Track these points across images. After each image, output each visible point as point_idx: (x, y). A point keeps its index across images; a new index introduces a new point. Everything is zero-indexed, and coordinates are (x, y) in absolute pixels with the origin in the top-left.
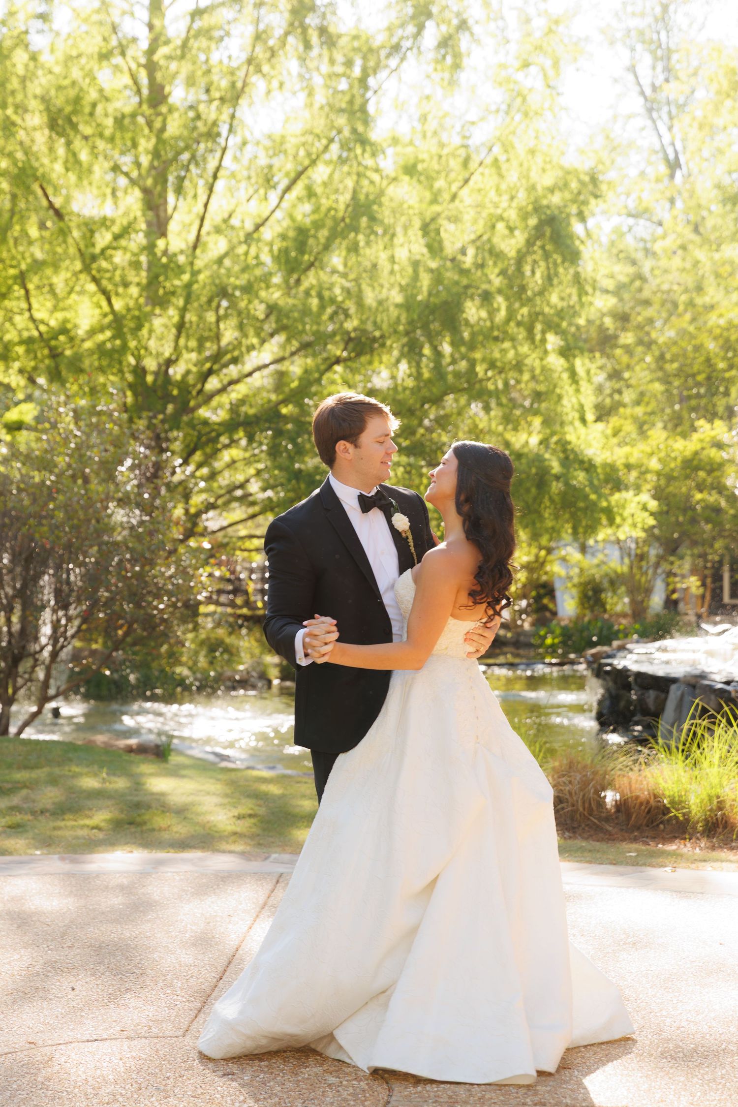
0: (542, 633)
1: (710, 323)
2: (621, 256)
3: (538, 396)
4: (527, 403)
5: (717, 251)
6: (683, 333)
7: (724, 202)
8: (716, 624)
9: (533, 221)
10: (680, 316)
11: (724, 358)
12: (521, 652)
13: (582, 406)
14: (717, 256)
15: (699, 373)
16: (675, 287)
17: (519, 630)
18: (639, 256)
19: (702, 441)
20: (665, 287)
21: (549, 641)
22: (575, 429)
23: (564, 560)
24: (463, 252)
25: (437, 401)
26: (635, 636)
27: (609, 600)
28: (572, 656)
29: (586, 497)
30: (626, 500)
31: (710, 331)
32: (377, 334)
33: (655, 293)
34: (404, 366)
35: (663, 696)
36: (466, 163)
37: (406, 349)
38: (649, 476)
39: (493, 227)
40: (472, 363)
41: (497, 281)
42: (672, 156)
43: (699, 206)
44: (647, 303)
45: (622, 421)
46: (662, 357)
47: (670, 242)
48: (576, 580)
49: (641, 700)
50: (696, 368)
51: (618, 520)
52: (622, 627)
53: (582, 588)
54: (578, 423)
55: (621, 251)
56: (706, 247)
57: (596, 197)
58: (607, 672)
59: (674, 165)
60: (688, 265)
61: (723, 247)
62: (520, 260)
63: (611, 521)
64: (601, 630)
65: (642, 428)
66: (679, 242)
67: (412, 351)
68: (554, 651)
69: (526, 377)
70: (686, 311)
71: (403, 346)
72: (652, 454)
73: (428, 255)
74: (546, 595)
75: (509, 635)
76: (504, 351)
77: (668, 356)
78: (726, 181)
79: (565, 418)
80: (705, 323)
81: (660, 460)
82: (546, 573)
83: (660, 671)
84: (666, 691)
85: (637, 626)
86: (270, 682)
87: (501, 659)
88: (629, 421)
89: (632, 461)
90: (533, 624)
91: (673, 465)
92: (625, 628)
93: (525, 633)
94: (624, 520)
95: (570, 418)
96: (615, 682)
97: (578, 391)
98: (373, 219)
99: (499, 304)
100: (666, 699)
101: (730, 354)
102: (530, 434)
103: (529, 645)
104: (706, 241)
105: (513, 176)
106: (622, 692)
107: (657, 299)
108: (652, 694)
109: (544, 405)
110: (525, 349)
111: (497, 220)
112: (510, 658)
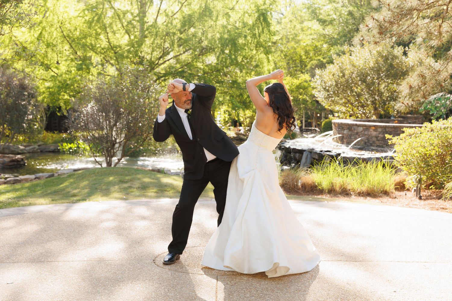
1: (301, 45)
7: (306, 8)
8: (307, 134)
14: (302, 25)
15: (297, 60)
16: (289, 34)
19: (302, 80)
20: (285, 34)
24: (236, 22)
31: (301, 47)
32: (212, 47)
35: (301, 155)
39: (244, 15)
41: (248, 32)
43: (298, 10)
47: (287, 20)
49: (294, 157)
58: (283, 148)
60: (293, 27)
61: (305, 22)
62: (254, 25)
66: (290, 20)
69: (253, 60)
72: (287, 84)
83: (300, 148)
84: (303, 154)
86: (178, 151)
91: (293, 87)
96: (286, 151)
98: (211, 12)
100: (302, 156)
101: (307, 54)
106: (288, 154)
108: (297, 155)
111: (245, 13)
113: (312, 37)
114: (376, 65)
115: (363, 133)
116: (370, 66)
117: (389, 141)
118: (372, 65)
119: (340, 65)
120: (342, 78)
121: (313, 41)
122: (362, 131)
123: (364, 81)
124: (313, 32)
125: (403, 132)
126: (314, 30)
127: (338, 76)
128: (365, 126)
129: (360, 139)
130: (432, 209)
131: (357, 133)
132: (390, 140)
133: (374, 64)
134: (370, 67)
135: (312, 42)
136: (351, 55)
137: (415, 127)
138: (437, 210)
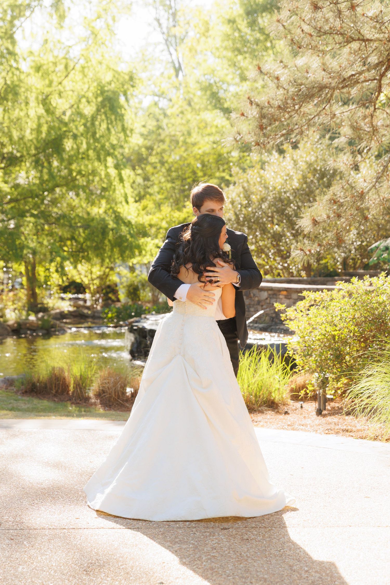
0: (106, 311)
1: (194, 153)
2: (151, 116)
3: (104, 189)
4: (99, 192)
5: (199, 115)
6: (181, 157)
7: (201, 89)
9: (100, 99)
10: (180, 148)
11: (202, 170)
12: (96, 321)
13: (126, 195)
14: (198, 118)
15: (189, 178)
16: (178, 133)
17: (95, 310)
18: (161, 117)
19: (188, 213)
20: (173, 133)
21: (110, 315)
22: (123, 206)
23: (119, 274)
24: (64, 113)
25: (52, 190)
26: (154, 312)
27: (142, 295)
28: (121, 323)
29: (127, 240)
30: (147, 242)
31: (195, 157)
32: (18, 155)
33: (167, 136)
34: (33, 173)
36: (66, 67)
37: (33, 164)
38: (161, 231)
39: (80, 101)
40: (71, 171)
41: (81, 129)
42: (177, 65)
43: (189, 92)
44: (163, 141)
45: (148, 202)
46: (169, 170)
47: (176, 110)
48: (125, 284)
50: (187, 175)
51: (144, 252)
52: (147, 308)
53: (127, 288)
54: (124, 203)
55: (151, 114)
56: (194, 113)
57: (133, 86)
58: (135, 330)
59: (178, 70)
60: (184, 122)
61: (201, 113)
62: (94, 118)
63: (140, 253)
64: (137, 309)
65: (159, 205)
66: (180, 110)
67: (37, 163)
68: (113, 321)
69: (97, 179)
70: (182, 146)
71: (32, 161)
72: (163, 219)
73: (45, 114)
74: (110, 292)
75: (90, 312)
76: (86, 166)
77: (173, 169)
78: (203, 79)
79: (117, 200)
80: (192, 152)
81: (167, 222)
82: (110, 280)
85: (155, 307)
87: (86, 325)
88: (152, 202)
89: (153, 222)
90: (102, 307)
92: (149, 308)
93: (98, 312)
94: (146, 252)
95: (120, 200)
96: (139, 335)
97: (124, 186)
98: (16, 94)
99: (82, 141)
101: (205, 168)
102: (100, 208)
103: (100, 318)
104: (193, 109)
105: (91, 75)
106: (142, 340)
107: (167, 140)
109: (107, 193)
110: (96, 164)
111: (82, 98)
112: (90, 324)
113: (212, 139)
114: (305, 186)
115: (268, 301)
116: (294, 187)
117: (281, 315)
118: (297, 185)
119: (246, 185)
120: (245, 208)
121: (215, 146)
122: (267, 299)
123: (281, 212)
124: (214, 130)
125: (303, 298)
126: (217, 127)
127: (241, 204)
128: (271, 289)
129: (262, 312)
130: (329, 431)
131: (259, 302)
132: (283, 313)
133: (300, 183)
134: (293, 189)
135: (214, 148)
136: (262, 168)
137: (322, 290)
138: (337, 433)
